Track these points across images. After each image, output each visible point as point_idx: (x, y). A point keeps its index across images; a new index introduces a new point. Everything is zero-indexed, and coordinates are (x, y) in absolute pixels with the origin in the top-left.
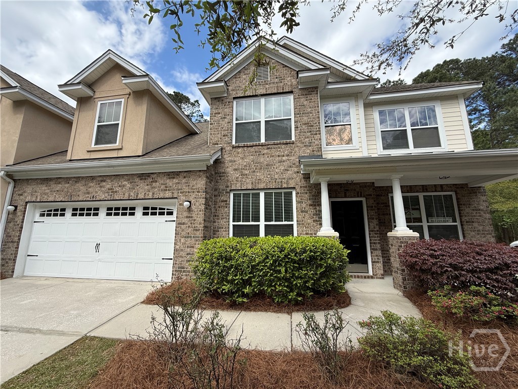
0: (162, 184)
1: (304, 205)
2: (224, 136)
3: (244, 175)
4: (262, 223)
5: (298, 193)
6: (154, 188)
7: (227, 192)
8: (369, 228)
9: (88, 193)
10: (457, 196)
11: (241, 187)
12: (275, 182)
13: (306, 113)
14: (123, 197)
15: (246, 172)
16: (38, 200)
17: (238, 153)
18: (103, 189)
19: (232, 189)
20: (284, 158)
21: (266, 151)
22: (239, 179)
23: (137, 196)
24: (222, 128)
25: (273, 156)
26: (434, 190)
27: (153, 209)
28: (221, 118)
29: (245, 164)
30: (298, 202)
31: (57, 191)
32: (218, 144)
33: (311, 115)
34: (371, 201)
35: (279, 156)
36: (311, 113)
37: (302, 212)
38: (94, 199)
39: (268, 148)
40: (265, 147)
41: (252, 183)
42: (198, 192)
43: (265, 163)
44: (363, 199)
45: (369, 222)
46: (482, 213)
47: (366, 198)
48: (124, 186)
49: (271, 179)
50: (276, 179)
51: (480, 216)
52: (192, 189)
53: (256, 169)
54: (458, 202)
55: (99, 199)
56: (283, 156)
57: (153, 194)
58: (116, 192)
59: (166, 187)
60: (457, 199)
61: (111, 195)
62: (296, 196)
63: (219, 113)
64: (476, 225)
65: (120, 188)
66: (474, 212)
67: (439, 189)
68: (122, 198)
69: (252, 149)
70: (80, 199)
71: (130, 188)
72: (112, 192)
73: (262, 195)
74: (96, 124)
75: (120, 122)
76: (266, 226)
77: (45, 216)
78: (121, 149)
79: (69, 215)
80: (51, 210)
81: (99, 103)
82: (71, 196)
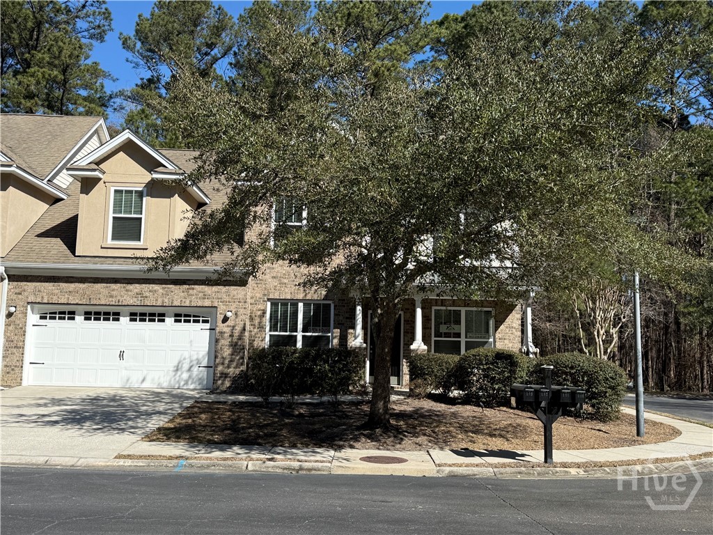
0: (200, 292)
1: (341, 318)
4: (299, 335)
6: (192, 295)
7: (264, 301)
8: (403, 341)
9: (112, 296)
11: (280, 297)
12: (315, 293)
16: (45, 301)
18: (130, 293)
19: (270, 298)
23: (172, 303)
24: (260, 229)
26: (474, 305)
27: (185, 316)
29: (284, 272)
30: (335, 315)
31: (70, 292)
37: (339, 324)
38: (120, 304)
41: (291, 293)
42: (239, 302)
47: (404, 312)
48: (155, 291)
51: (512, 334)
52: (232, 298)
54: (495, 318)
55: (126, 304)
57: (191, 301)
58: (146, 297)
59: (205, 295)
60: (495, 315)
61: (141, 300)
64: (506, 342)
65: (151, 293)
67: (480, 304)
68: (154, 304)
70: (103, 302)
71: (163, 294)
72: (141, 297)
73: (301, 305)
74: (111, 215)
75: (143, 216)
76: (303, 336)
77: (46, 319)
78: (146, 249)
79: (79, 319)
80: (55, 313)
81: (113, 189)
82: (90, 299)
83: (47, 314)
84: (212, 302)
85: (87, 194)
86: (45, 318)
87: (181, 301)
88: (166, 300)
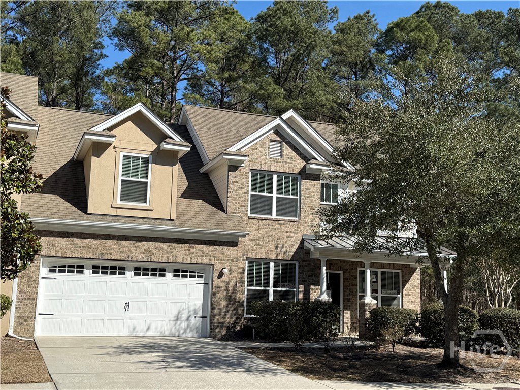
0: (199, 251)
1: (304, 276)
2: (241, 206)
3: (258, 245)
4: (271, 290)
5: (301, 266)
6: (193, 253)
7: (243, 260)
8: (344, 296)
9: (122, 252)
10: (402, 274)
11: (256, 256)
13: (310, 197)
14: (162, 260)
15: (261, 243)
16: (60, 255)
17: (254, 225)
18: (138, 250)
19: (249, 257)
20: (292, 234)
21: (277, 226)
22: (254, 249)
23: (176, 260)
24: (240, 198)
25: (283, 231)
26: (388, 267)
27: (183, 271)
28: (239, 188)
29: (260, 235)
30: (299, 273)
31: (83, 247)
32: (235, 213)
33: (314, 199)
34: (347, 274)
35: (287, 232)
36: (314, 197)
37: (303, 281)
38: (130, 259)
39: (279, 224)
40: (276, 222)
41: (265, 254)
42: (232, 260)
43: (276, 237)
44: (341, 272)
45: (344, 291)
46: (416, 288)
47: (344, 272)
48: (161, 248)
51: (414, 291)
52: (226, 257)
53: (269, 241)
54: (402, 278)
55: (135, 260)
56: (291, 232)
57: (191, 259)
58: (153, 254)
59: (203, 254)
60: (402, 276)
61: (149, 257)
62: (299, 268)
63: (237, 182)
64: (410, 297)
65: (157, 250)
66: (411, 287)
67: (392, 267)
68: (160, 260)
69: (266, 223)
70: (114, 257)
71: (167, 252)
72: (149, 254)
73: (272, 264)
74: (120, 178)
75: (149, 181)
76: (275, 291)
77: (56, 272)
78: (152, 210)
79: (88, 272)
80: (64, 266)
81: (122, 155)
82: (102, 254)
83: (56, 267)
84: (210, 260)
85: (98, 157)
86: (54, 271)
87: (183, 258)
88: (171, 257)
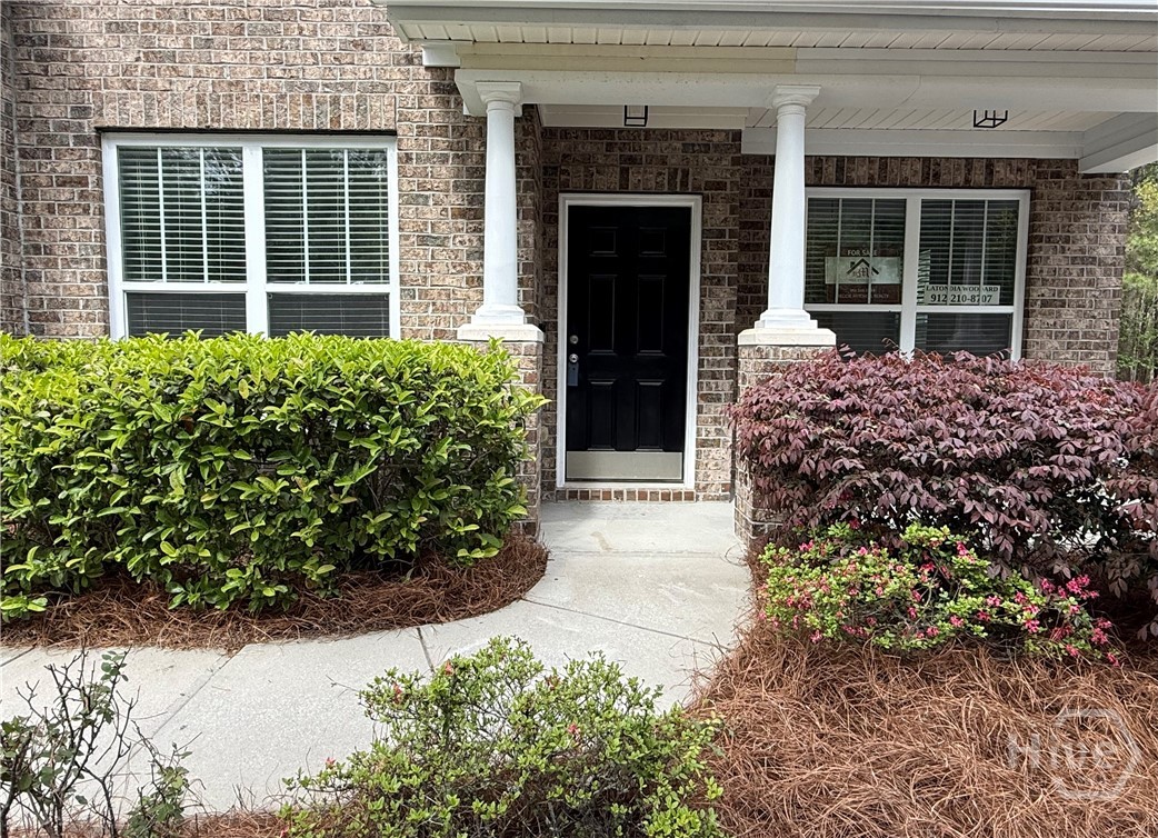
3: (159, 57)
4: (256, 288)
5: (408, 158)
7: (80, 140)
10: (1033, 207)
11: (149, 117)
12: (308, 99)
15: (171, 43)
19: (107, 122)
22: (139, 78)
26: (960, 180)
34: (721, 210)
44: (691, 202)
45: (703, 294)
46: (1099, 271)
47: (705, 199)
49: (291, 87)
50: (312, 87)
51: (1090, 283)
53: (216, 30)
54: (1032, 229)
60: (1033, 218)
62: (402, 173)
64: (1068, 314)
66: (1075, 269)
67: (979, 176)
73: (252, 156)
76: (275, 299)
